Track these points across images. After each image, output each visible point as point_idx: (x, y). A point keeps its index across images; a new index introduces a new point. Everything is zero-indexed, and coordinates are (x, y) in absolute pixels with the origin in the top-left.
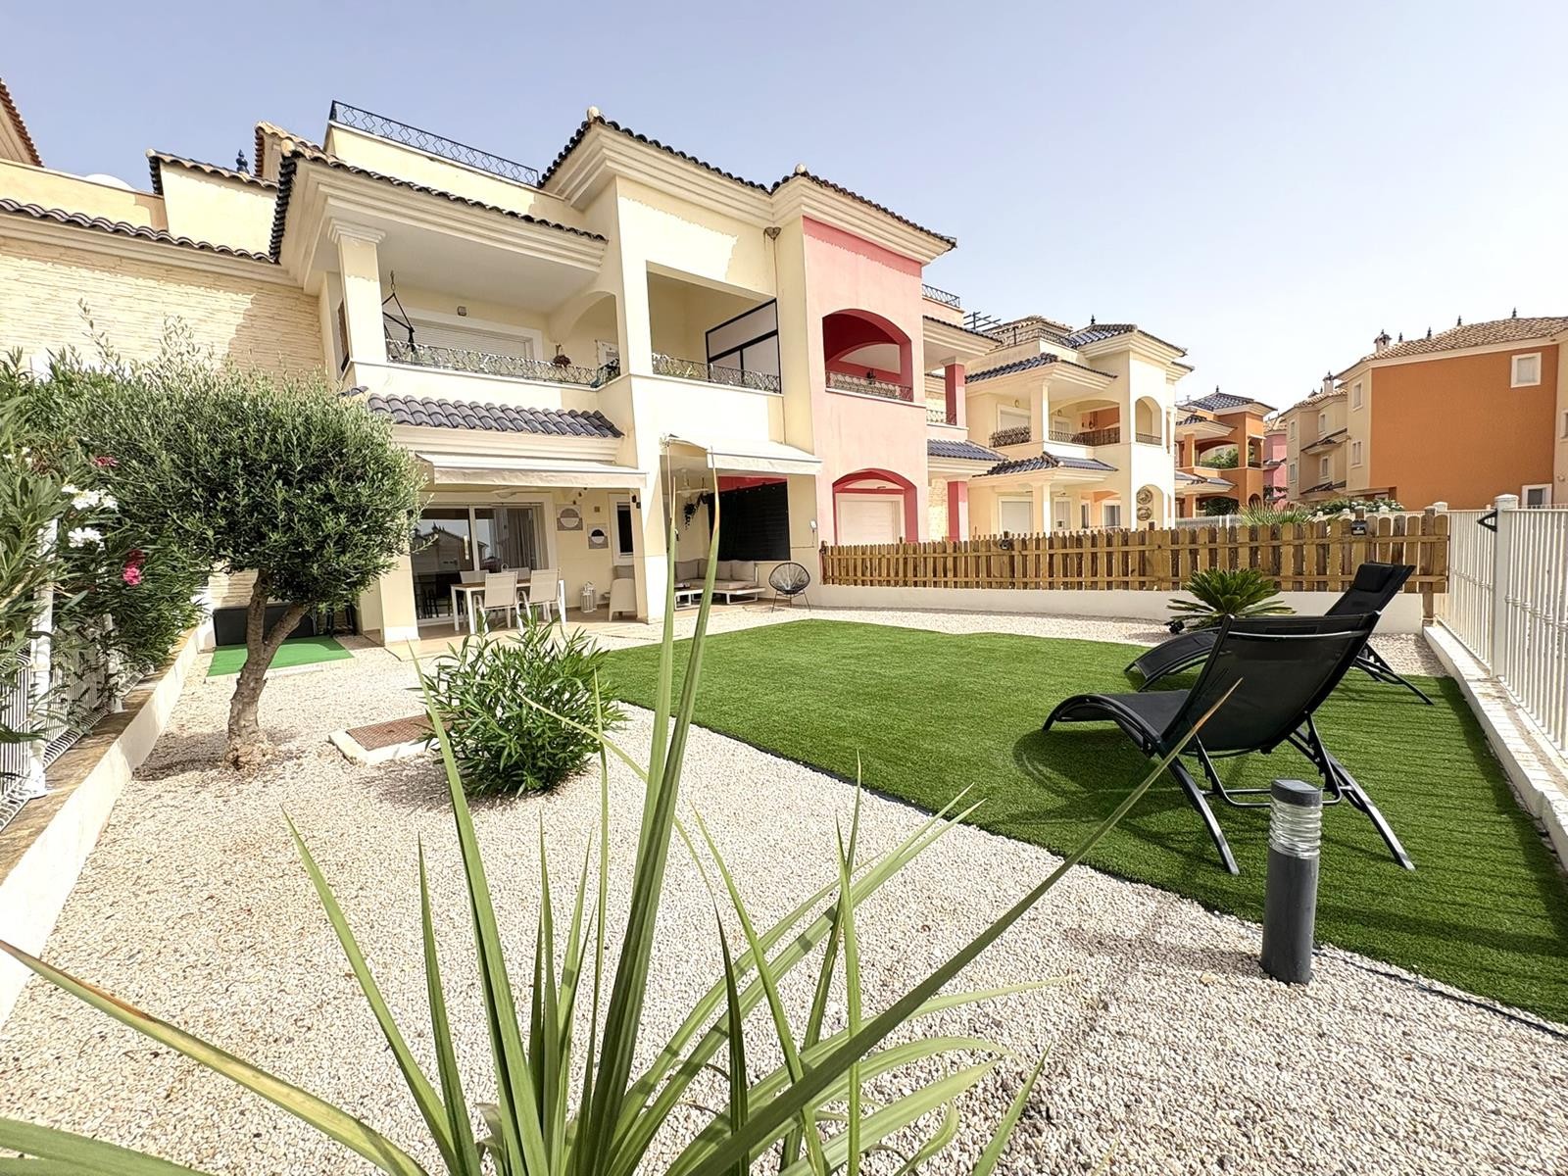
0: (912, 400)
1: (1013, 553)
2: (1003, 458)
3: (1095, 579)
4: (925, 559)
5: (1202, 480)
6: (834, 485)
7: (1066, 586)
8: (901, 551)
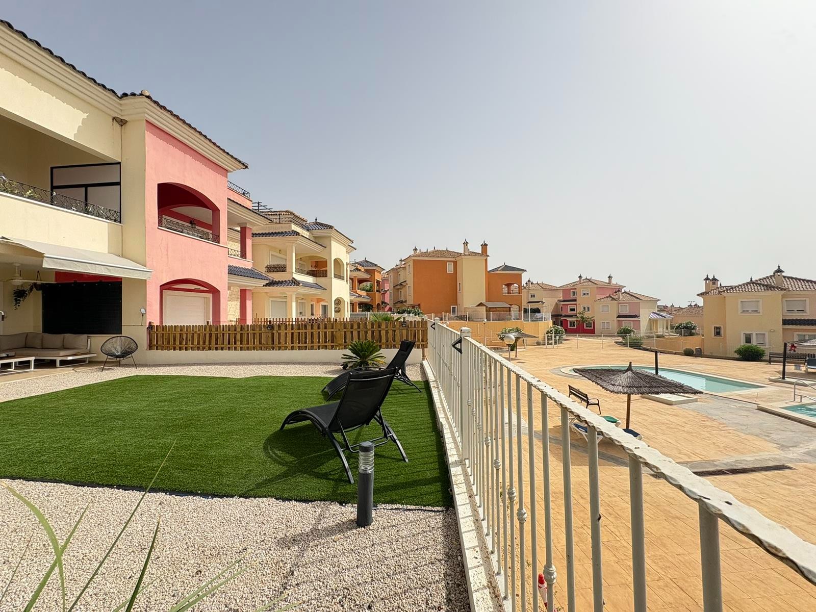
0: (219, 242)
1: (274, 332)
2: (271, 279)
3: (313, 345)
4: (223, 334)
5: (360, 296)
6: (160, 286)
7: (300, 348)
8: (208, 330)
